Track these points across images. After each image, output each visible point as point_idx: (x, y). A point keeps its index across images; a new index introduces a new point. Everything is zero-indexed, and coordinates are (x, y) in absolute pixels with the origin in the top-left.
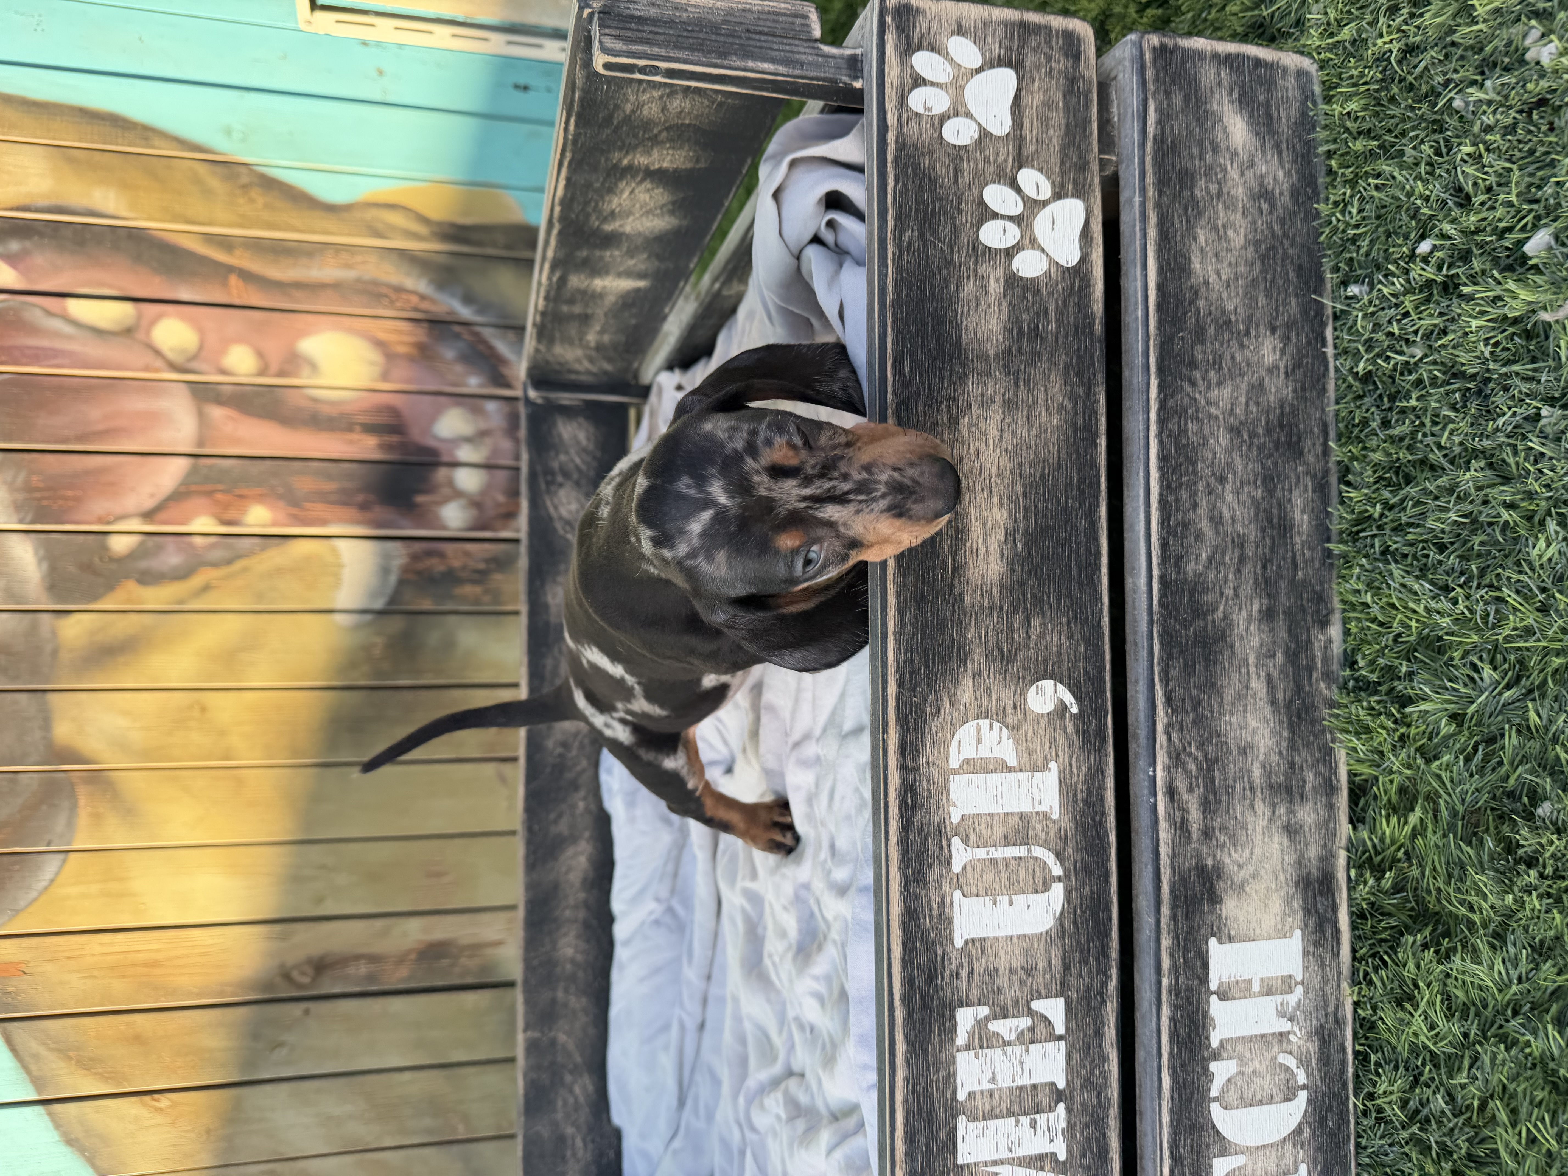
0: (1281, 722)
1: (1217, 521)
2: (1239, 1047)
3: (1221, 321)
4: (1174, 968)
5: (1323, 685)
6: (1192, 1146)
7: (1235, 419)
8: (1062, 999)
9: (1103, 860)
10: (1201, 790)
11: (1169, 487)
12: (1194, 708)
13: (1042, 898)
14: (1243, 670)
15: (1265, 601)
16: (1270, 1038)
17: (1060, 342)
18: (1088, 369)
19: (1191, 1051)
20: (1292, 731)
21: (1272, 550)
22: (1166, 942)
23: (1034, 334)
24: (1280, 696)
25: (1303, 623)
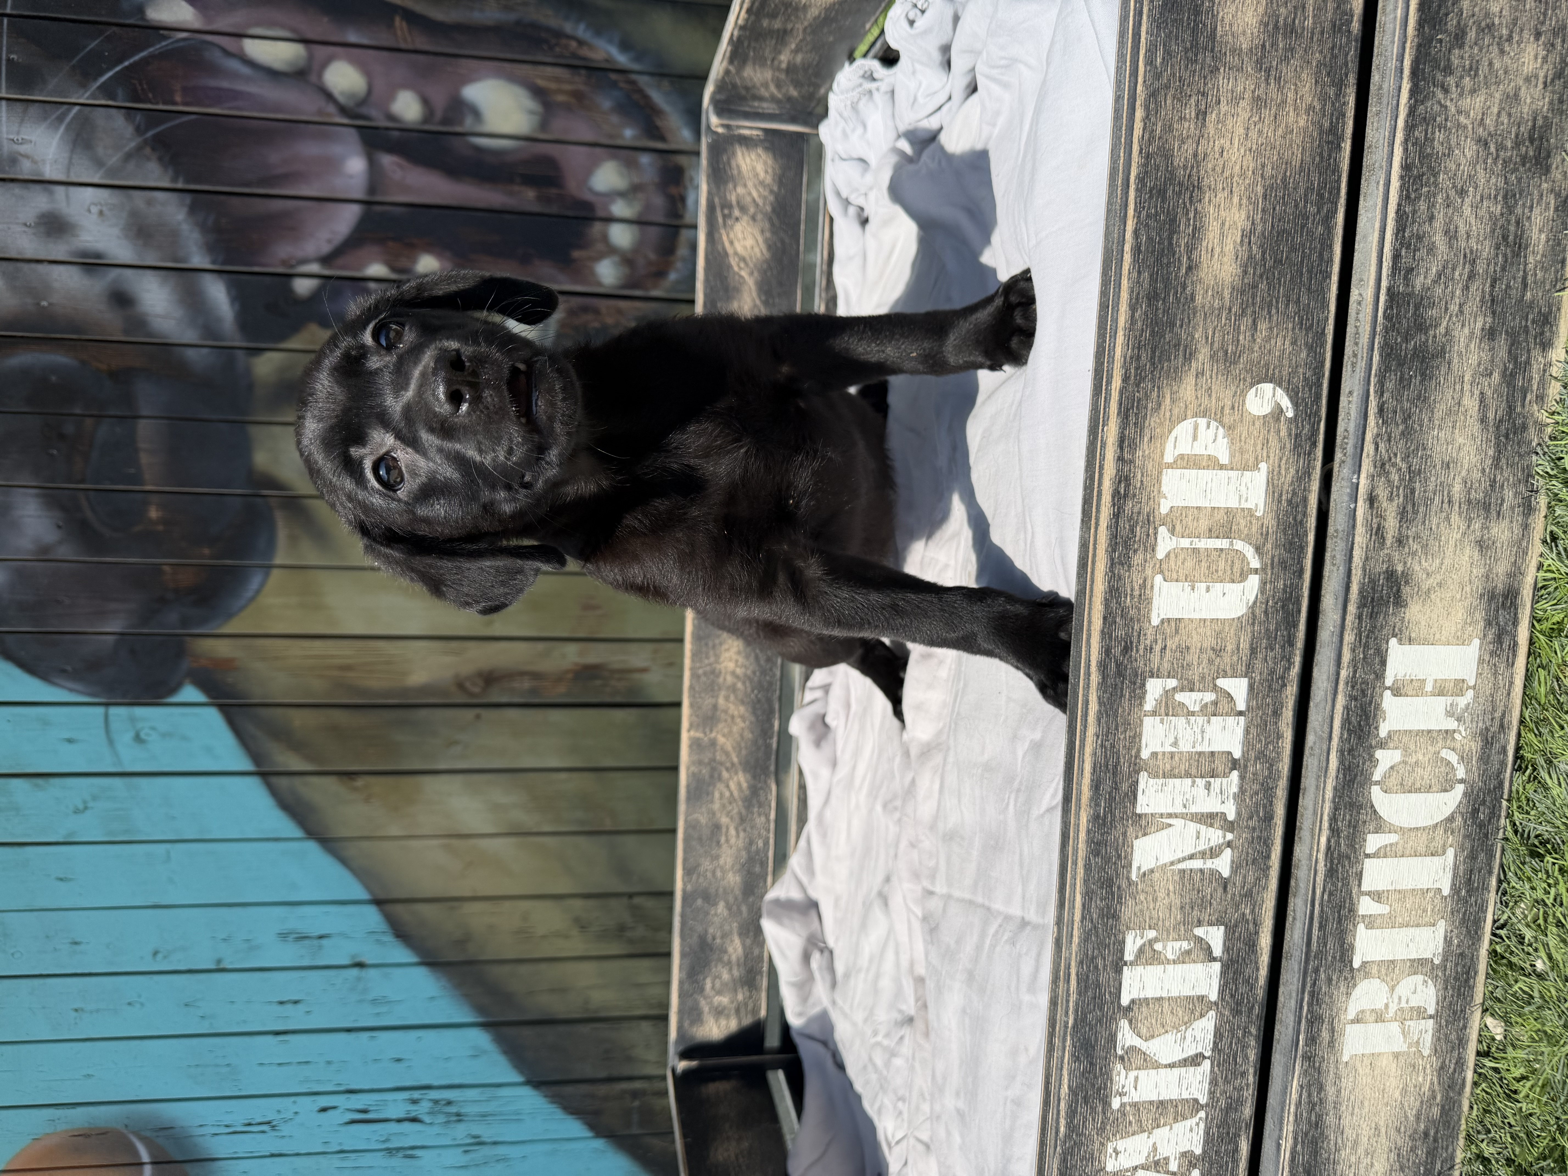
0: (1488, 440)
1: (1451, 235)
2: (1405, 739)
3: (1483, 24)
4: (1354, 663)
5: (1535, 407)
6: (1350, 822)
7: (1484, 129)
8: (1246, 680)
9: (1299, 557)
10: (1401, 500)
11: (1408, 197)
12: (1405, 421)
13: (1237, 587)
14: (1458, 387)
15: (1489, 320)
16: (1435, 735)
17: (1315, 39)
18: (1341, 69)
19: (1360, 738)
20: (1499, 452)
21: (1503, 269)
22: (1349, 637)
23: (1291, 30)
24: (1491, 415)
25: (1524, 344)
